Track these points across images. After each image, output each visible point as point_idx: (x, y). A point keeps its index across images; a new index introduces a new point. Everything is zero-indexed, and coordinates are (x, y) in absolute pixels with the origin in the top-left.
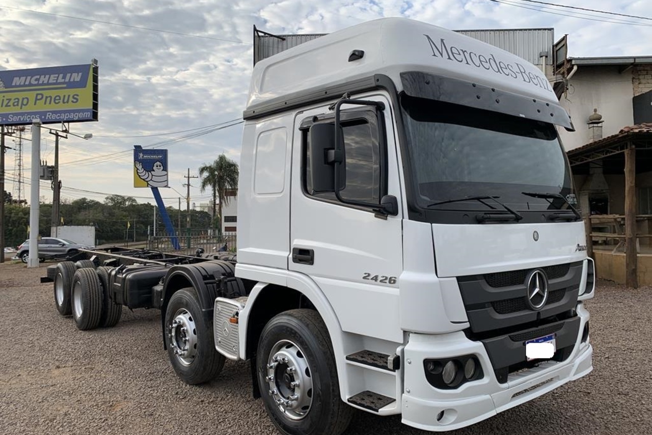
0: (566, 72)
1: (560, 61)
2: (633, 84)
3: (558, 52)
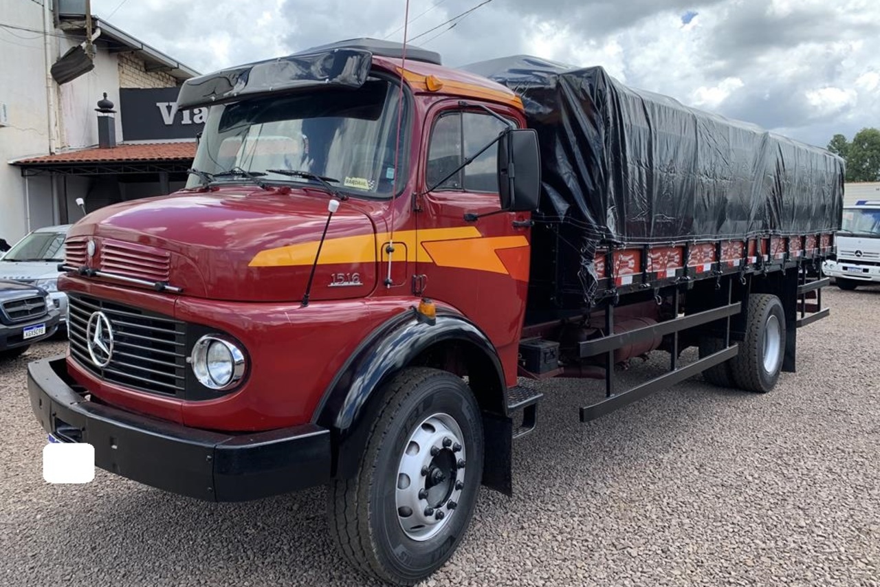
2: (119, 71)
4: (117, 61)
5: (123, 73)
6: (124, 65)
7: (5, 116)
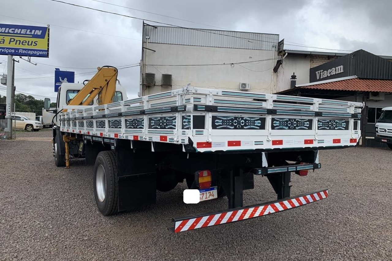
0: (283, 56)
1: (281, 50)
2: (310, 62)
3: (281, 46)
4: (310, 59)
5: (313, 62)
6: (314, 60)
7: (248, 86)
